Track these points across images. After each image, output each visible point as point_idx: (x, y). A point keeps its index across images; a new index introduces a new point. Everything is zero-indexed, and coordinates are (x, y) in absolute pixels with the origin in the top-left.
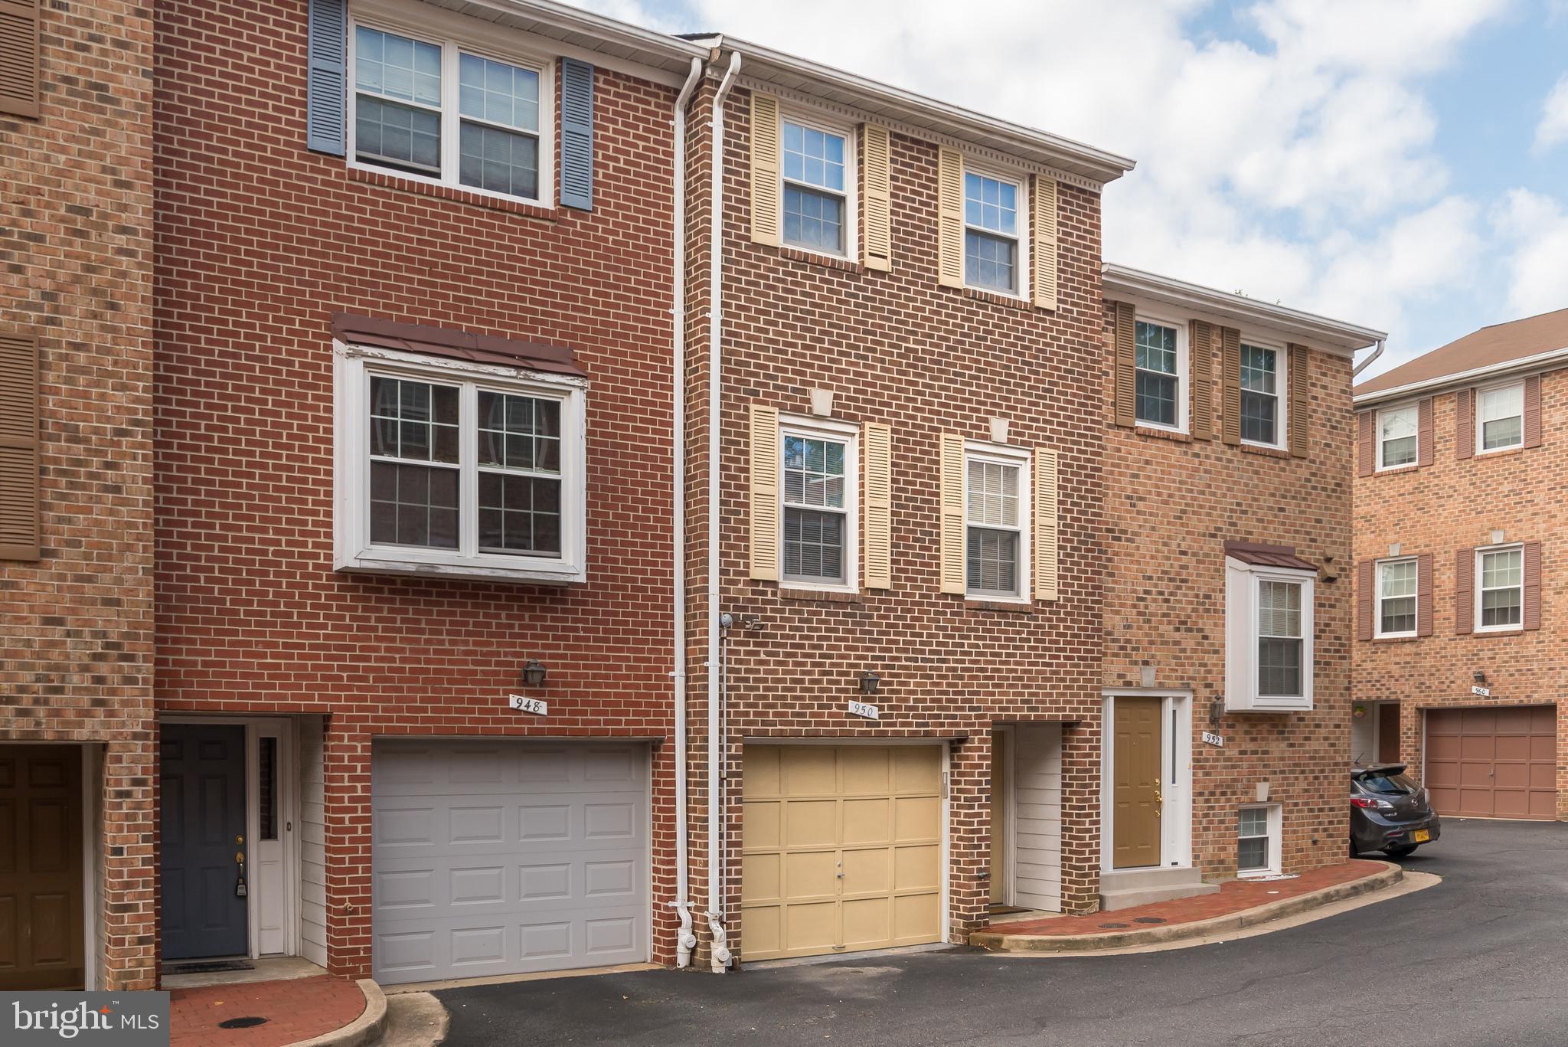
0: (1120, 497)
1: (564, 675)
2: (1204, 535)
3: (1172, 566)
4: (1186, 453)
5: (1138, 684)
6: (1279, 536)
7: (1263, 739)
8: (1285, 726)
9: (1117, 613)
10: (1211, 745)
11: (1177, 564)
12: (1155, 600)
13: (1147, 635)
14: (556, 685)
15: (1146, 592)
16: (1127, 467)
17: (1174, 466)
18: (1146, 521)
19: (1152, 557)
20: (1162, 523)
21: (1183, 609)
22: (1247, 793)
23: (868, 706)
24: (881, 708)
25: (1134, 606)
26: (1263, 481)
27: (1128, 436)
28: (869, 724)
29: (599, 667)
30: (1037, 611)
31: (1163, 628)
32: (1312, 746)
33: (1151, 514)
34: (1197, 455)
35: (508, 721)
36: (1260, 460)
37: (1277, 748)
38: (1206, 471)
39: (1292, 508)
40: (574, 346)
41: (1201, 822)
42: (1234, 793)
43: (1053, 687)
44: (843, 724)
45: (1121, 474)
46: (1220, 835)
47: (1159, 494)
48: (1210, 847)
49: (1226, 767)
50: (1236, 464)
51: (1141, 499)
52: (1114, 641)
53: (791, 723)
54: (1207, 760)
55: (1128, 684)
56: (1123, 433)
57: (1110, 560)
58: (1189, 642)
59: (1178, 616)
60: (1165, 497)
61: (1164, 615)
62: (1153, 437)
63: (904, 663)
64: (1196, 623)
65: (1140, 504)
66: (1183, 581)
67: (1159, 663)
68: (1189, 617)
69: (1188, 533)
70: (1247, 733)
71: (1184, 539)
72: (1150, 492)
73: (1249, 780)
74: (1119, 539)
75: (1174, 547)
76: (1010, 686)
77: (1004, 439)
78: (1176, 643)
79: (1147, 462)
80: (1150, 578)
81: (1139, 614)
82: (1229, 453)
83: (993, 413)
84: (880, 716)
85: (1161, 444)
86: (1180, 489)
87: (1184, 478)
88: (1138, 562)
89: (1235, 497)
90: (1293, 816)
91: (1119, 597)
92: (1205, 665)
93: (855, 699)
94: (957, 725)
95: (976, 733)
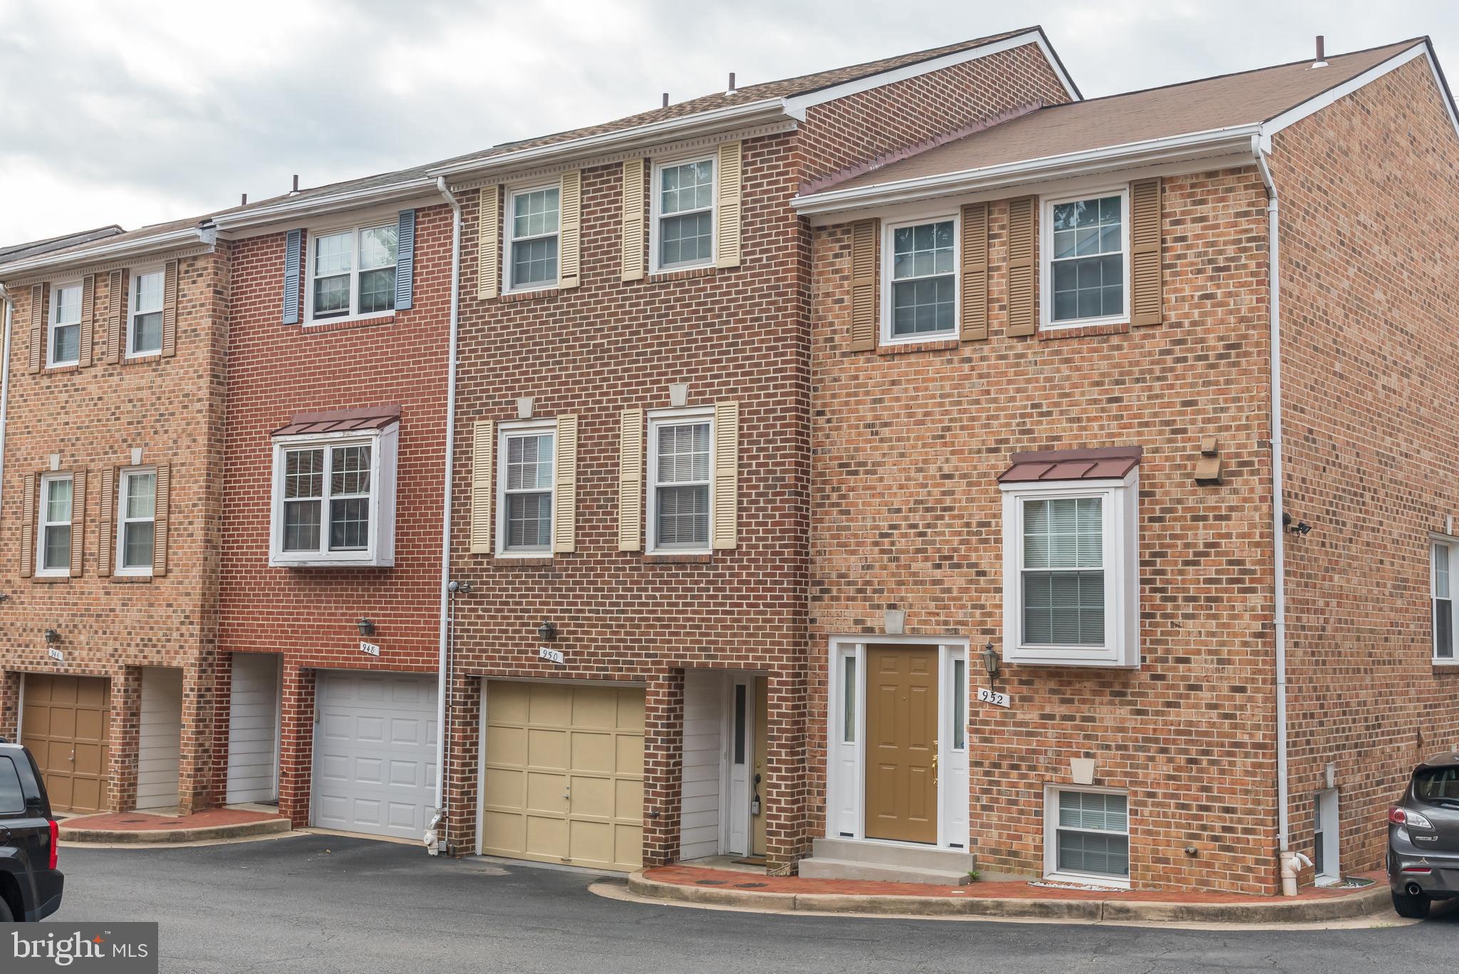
0: (857, 427)
1: (389, 628)
2: (979, 451)
3: (929, 494)
4: (950, 361)
5: (882, 630)
6: (1110, 435)
7: (1083, 701)
8: (1126, 685)
9: (853, 552)
10: (991, 704)
11: (936, 491)
12: (905, 535)
13: (893, 575)
14: (384, 635)
15: (892, 527)
16: (867, 393)
17: (934, 380)
18: (892, 448)
19: (901, 487)
20: (914, 447)
21: (947, 542)
22: (1055, 770)
23: (554, 652)
24: (566, 654)
25: (876, 544)
26: (1078, 369)
27: (868, 361)
28: (557, 667)
29: (408, 622)
30: (716, 561)
31: (915, 567)
32: (1185, 714)
33: (899, 440)
34: (969, 360)
35: (360, 659)
36: (1075, 344)
37: (1109, 714)
38: (981, 376)
39: (1134, 396)
40: (402, 402)
41: (978, 799)
42: (1033, 768)
43: (734, 635)
44: (536, 666)
45: (858, 403)
46: (1011, 819)
47: (910, 415)
48: (995, 833)
49: (1016, 733)
50: (1031, 358)
51: (886, 425)
52: (849, 583)
53: (498, 665)
54: (986, 723)
55: (870, 630)
56: (861, 358)
57: (843, 497)
58: (956, 580)
59: (939, 550)
60: (920, 417)
61: (918, 551)
62: (900, 354)
63: (587, 614)
64: (966, 557)
65: (885, 432)
66: (945, 509)
67: (911, 606)
68: (955, 550)
69: (953, 453)
70: (1052, 691)
71: (947, 461)
72: (898, 416)
73: (1059, 754)
74: (856, 473)
75: (932, 469)
76: (687, 634)
77: (682, 402)
78: (935, 582)
79: (893, 383)
80: (899, 511)
81: (883, 552)
82: (1019, 347)
83: (673, 380)
84: (567, 661)
85: (913, 359)
86: (941, 405)
87: (948, 390)
88: (882, 495)
89: (1028, 398)
90: (1147, 811)
91: (856, 536)
92: (982, 607)
93: (546, 646)
94: (635, 670)
95: (652, 678)
